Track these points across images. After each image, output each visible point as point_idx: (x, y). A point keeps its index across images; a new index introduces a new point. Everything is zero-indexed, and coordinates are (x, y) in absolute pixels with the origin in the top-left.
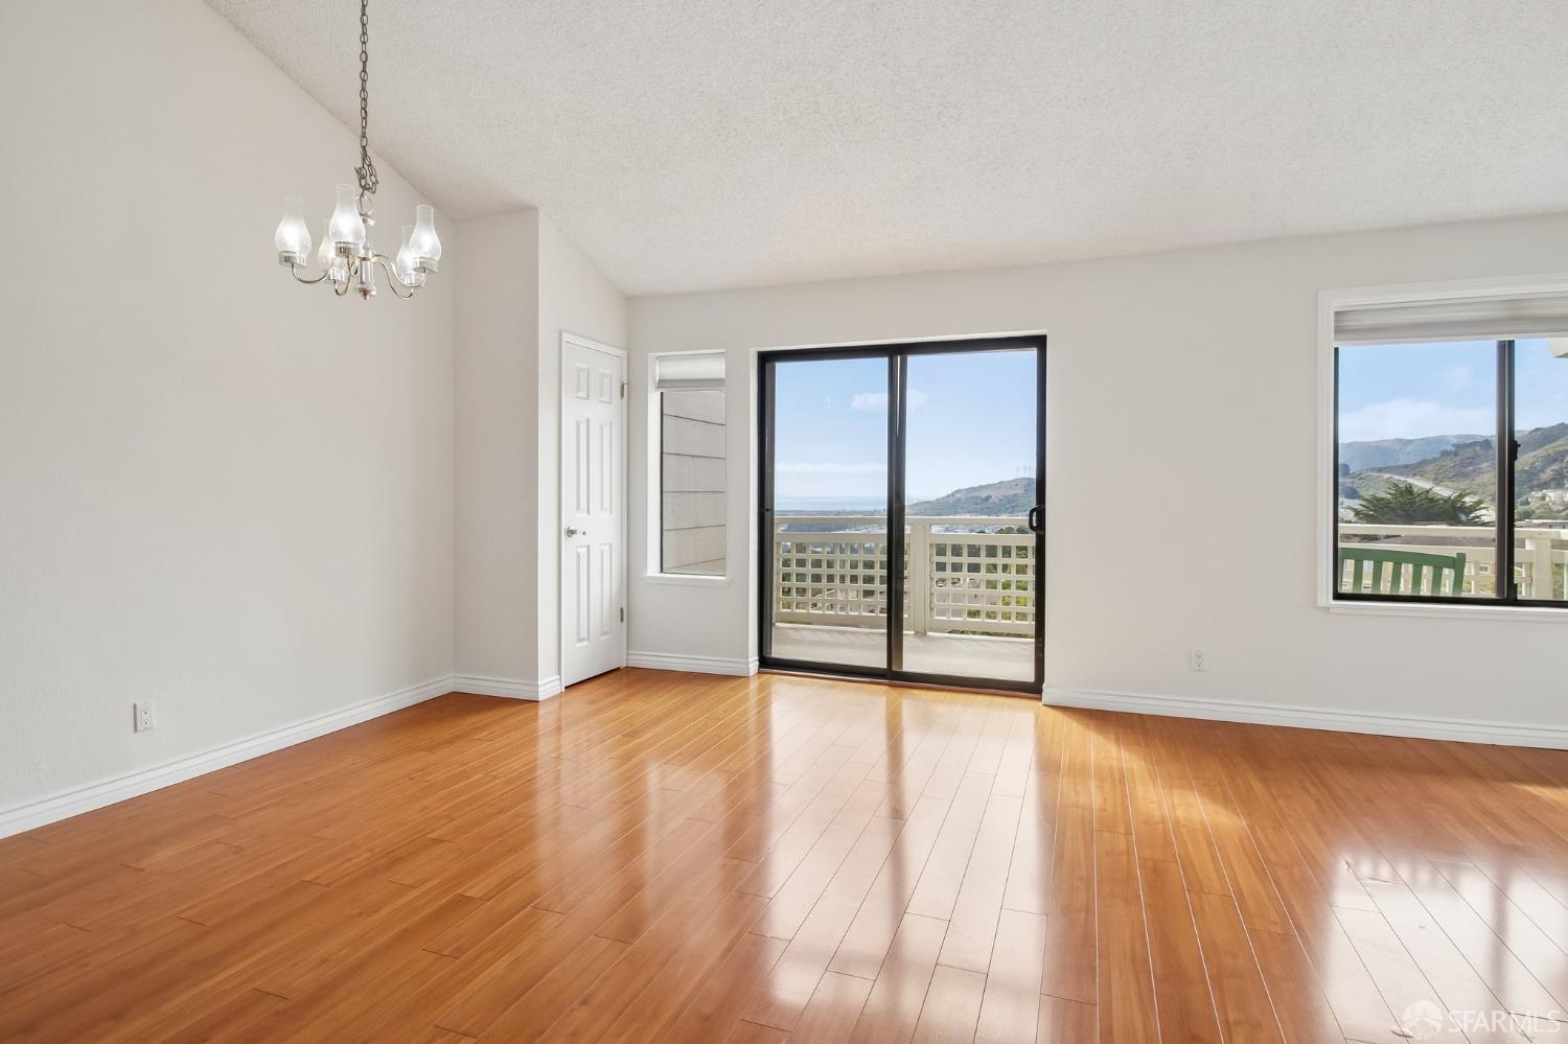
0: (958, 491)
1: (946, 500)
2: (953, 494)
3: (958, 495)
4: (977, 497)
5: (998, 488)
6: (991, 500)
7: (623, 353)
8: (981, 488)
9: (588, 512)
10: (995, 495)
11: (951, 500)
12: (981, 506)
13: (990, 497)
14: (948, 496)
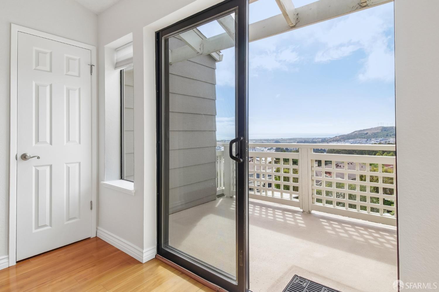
0: (356, 131)
1: (351, 134)
2: (354, 132)
3: (355, 133)
4: (363, 133)
5: (371, 130)
6: (368, 134)
7: (93, 48)
8: (364, 130)
9: (51, 144)
10: (370, 133)
11: (353, 134)
12: (364, 136)
13: (368, 133)
14: (352, 133)
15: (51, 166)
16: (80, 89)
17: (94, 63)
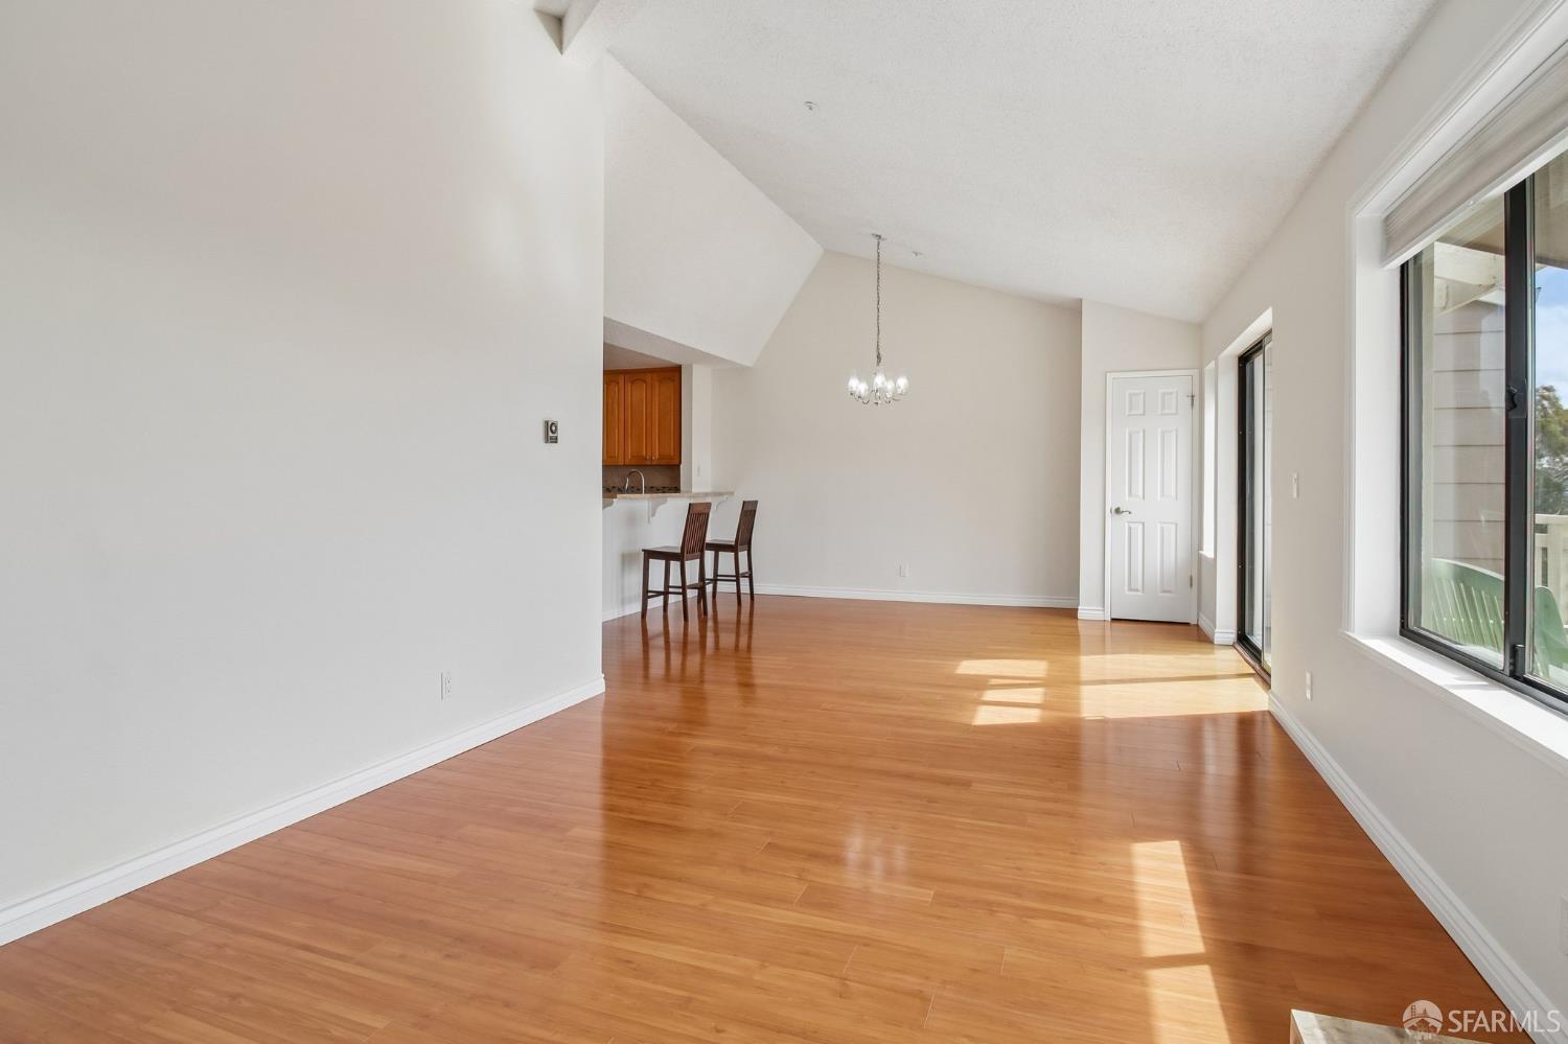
9: (1144, 494)
15: (1143, 524)
16: (1177, 430)
17: (1196, 394)
